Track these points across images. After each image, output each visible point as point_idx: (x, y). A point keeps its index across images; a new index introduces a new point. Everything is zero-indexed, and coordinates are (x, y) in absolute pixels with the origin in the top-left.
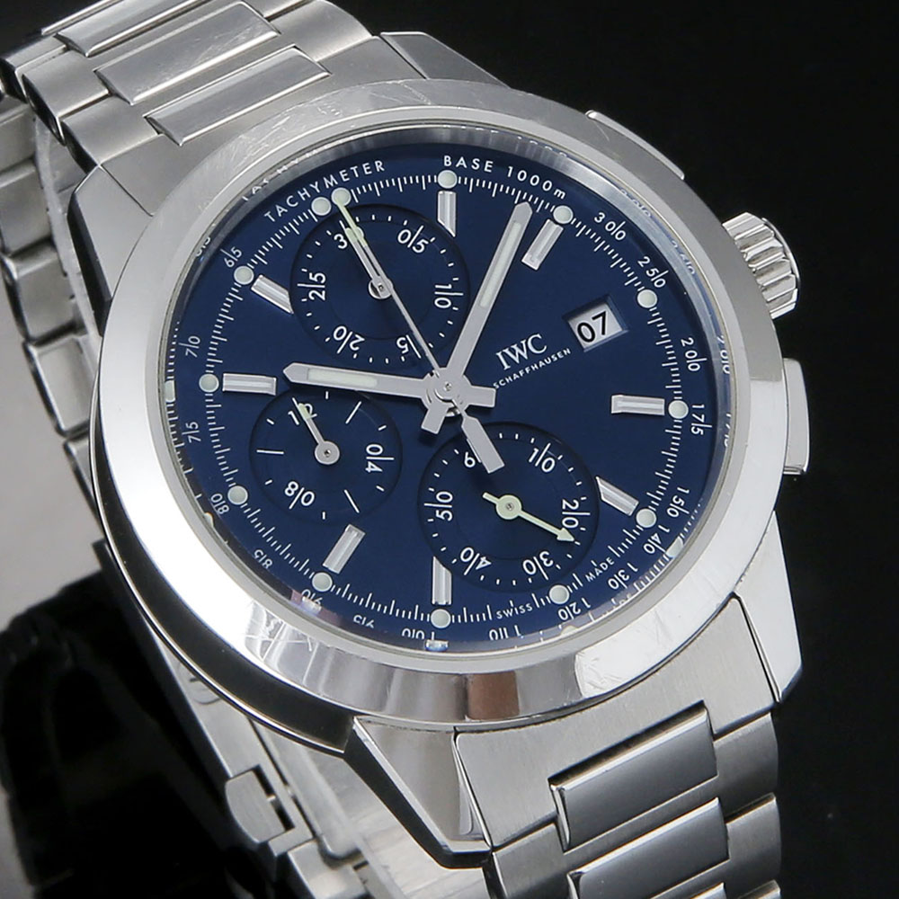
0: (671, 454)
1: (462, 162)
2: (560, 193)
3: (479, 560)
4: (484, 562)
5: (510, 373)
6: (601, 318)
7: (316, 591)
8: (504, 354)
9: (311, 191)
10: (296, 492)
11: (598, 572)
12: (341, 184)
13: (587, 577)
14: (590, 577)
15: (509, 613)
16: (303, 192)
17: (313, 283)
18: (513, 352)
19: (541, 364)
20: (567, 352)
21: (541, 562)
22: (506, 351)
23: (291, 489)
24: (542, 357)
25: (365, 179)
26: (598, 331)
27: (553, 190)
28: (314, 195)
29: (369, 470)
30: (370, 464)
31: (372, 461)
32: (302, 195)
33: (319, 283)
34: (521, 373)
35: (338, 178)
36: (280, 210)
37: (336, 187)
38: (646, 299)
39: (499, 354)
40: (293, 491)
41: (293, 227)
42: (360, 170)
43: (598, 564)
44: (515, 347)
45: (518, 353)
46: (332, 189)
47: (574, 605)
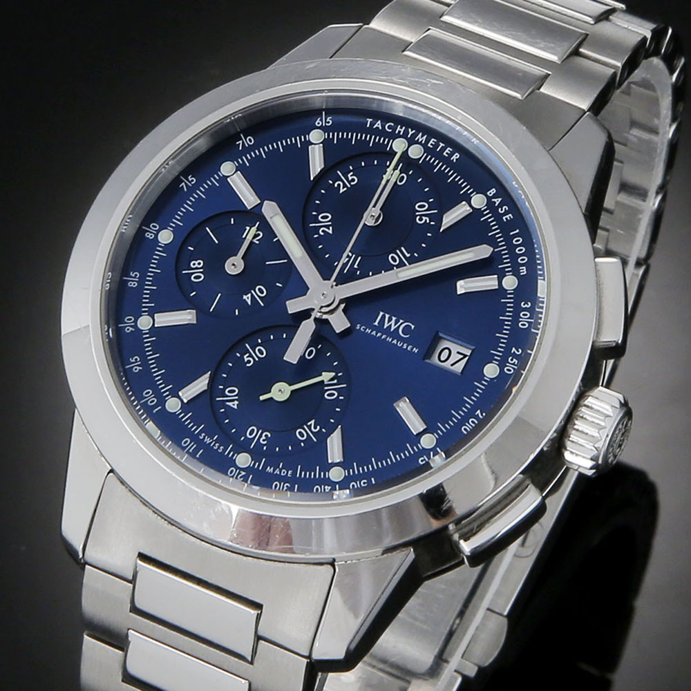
0: (393, 458)
1: (497, 201)
2: (524, 271)
3: (233, 400)
4: (234, 405)
5: (374, 328)
6: (462, 356)
7: (136, 324)
8: (384, 317)
9: (406, 132)
10: (197, 268)
11: (277, 472)
12: (425, 146)
13: (269, 468)
14: (270, 470)
15: (208, 440)
16: (401, 128)
17: (347, 179)
18: (390, 320)
19: (395, 342)
20: (415, 350)
21: (261, 436)
22: (387, 316)
23: (197, 264)
24: (400, 339)
25: (439, 156)
26: (451, 361)
27: (523, 265)
28: (405, 136)
29: (245, 297)
30: (249, 295)
31: (252, 295)
32: (398, 129)
33: (349, 182)
34: (379, 334)
35: (427, 141)
36: (378, 124)
37: (420, 143)
38: (491, 371)
39: (381, 313)
40: (197, 265)
41: (372, 140)
42: (443, 149)
43: (283, 468)
44: (394, 318)
45: (391, 323)
46: (417, 142)
47: (243, 473)
